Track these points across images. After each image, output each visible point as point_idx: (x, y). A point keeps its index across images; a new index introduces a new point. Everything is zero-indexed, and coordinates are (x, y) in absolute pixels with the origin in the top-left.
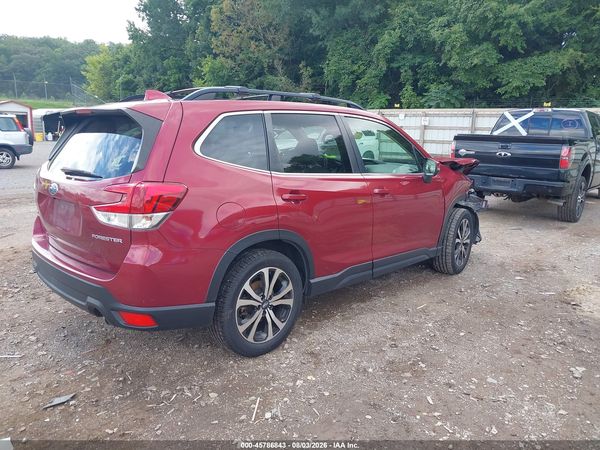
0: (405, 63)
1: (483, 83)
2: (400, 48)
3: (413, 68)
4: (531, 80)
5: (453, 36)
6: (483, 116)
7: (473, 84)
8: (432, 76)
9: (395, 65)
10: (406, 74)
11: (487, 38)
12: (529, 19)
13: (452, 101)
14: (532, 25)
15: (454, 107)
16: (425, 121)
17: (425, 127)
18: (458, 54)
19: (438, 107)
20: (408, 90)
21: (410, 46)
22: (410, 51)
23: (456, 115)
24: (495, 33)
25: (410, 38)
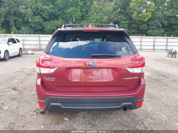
0: (12, 19)
1: (39, 27)
2: (9, 13)
3: (15, 21)
4: (52, 27)
5: (29, 12)
6: (42, 37)
7: (36, 27)
8: (22, 24)
9: (7, 19)
10: (12, 22)
11: (39, 14)
12: (50, 10)
13: (31, 32)
14: (50, 12)
15: (31, 34)
16: (24, 38)
17: (24, 40)
18: (31, 18)
19: (26, 34)
20: (14, 28)
21: (12, 13)
22: (13, 15)
23: (34, 37)
24: (41, 13)
25: (12, 11)
